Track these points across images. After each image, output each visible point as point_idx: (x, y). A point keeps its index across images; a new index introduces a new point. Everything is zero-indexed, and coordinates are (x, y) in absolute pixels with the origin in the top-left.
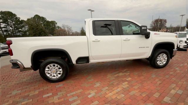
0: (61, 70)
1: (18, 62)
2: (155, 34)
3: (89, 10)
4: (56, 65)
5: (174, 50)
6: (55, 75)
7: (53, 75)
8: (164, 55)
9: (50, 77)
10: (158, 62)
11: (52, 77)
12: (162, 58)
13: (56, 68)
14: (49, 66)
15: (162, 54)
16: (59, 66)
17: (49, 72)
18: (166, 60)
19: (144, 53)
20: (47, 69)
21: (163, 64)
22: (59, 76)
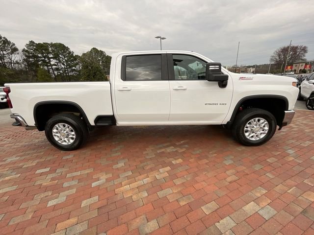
0: (73, 133)
1: (18, 117)
2: (242, 78)
3: (158, 37)
4: (67, 125)
5: (286, 112)
6: (66, 139)
7: (63, 139)
8: (262, 121)
9: (59, 142)
10: (247, 134)
11: (62, 142)
12: (255, 127)
13: (67, 129)
14: (57, 126)
15: (257, 119)
16: (70, 127)
17: (59, 135)
18: (266, 132)
19: (217, 115)
20: (55, 130)
21: (258, 139)
22: (72, 141)
